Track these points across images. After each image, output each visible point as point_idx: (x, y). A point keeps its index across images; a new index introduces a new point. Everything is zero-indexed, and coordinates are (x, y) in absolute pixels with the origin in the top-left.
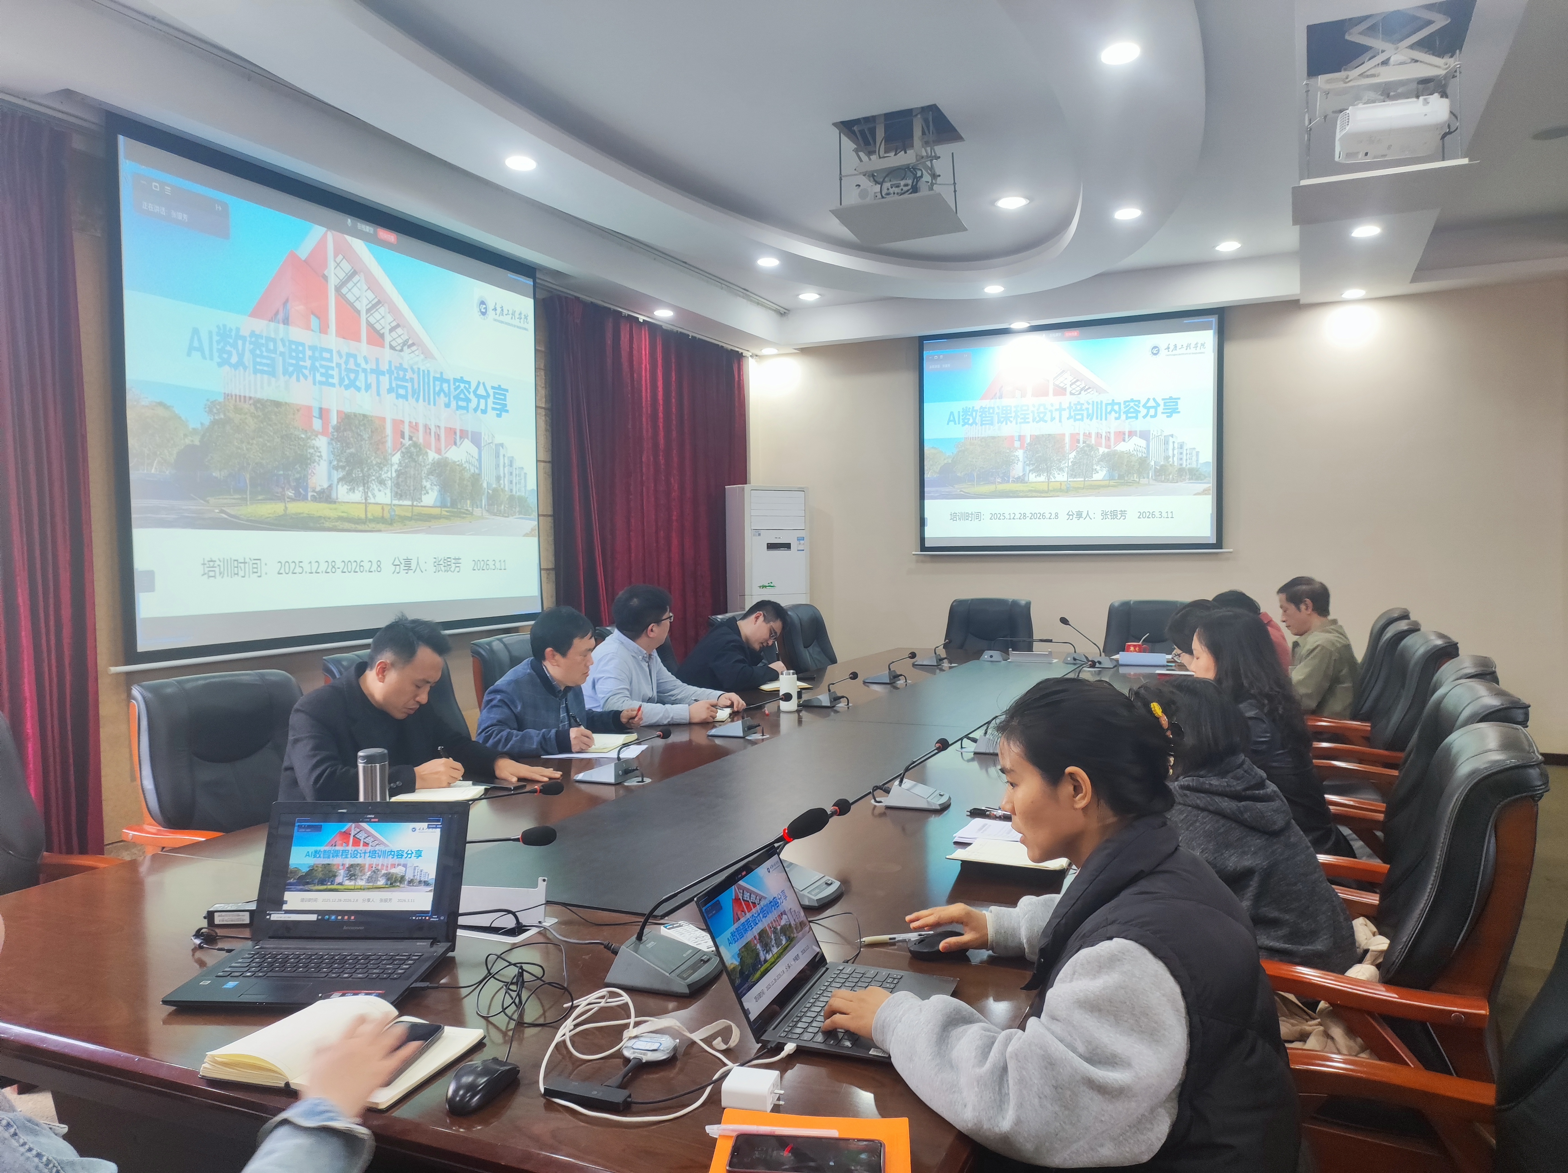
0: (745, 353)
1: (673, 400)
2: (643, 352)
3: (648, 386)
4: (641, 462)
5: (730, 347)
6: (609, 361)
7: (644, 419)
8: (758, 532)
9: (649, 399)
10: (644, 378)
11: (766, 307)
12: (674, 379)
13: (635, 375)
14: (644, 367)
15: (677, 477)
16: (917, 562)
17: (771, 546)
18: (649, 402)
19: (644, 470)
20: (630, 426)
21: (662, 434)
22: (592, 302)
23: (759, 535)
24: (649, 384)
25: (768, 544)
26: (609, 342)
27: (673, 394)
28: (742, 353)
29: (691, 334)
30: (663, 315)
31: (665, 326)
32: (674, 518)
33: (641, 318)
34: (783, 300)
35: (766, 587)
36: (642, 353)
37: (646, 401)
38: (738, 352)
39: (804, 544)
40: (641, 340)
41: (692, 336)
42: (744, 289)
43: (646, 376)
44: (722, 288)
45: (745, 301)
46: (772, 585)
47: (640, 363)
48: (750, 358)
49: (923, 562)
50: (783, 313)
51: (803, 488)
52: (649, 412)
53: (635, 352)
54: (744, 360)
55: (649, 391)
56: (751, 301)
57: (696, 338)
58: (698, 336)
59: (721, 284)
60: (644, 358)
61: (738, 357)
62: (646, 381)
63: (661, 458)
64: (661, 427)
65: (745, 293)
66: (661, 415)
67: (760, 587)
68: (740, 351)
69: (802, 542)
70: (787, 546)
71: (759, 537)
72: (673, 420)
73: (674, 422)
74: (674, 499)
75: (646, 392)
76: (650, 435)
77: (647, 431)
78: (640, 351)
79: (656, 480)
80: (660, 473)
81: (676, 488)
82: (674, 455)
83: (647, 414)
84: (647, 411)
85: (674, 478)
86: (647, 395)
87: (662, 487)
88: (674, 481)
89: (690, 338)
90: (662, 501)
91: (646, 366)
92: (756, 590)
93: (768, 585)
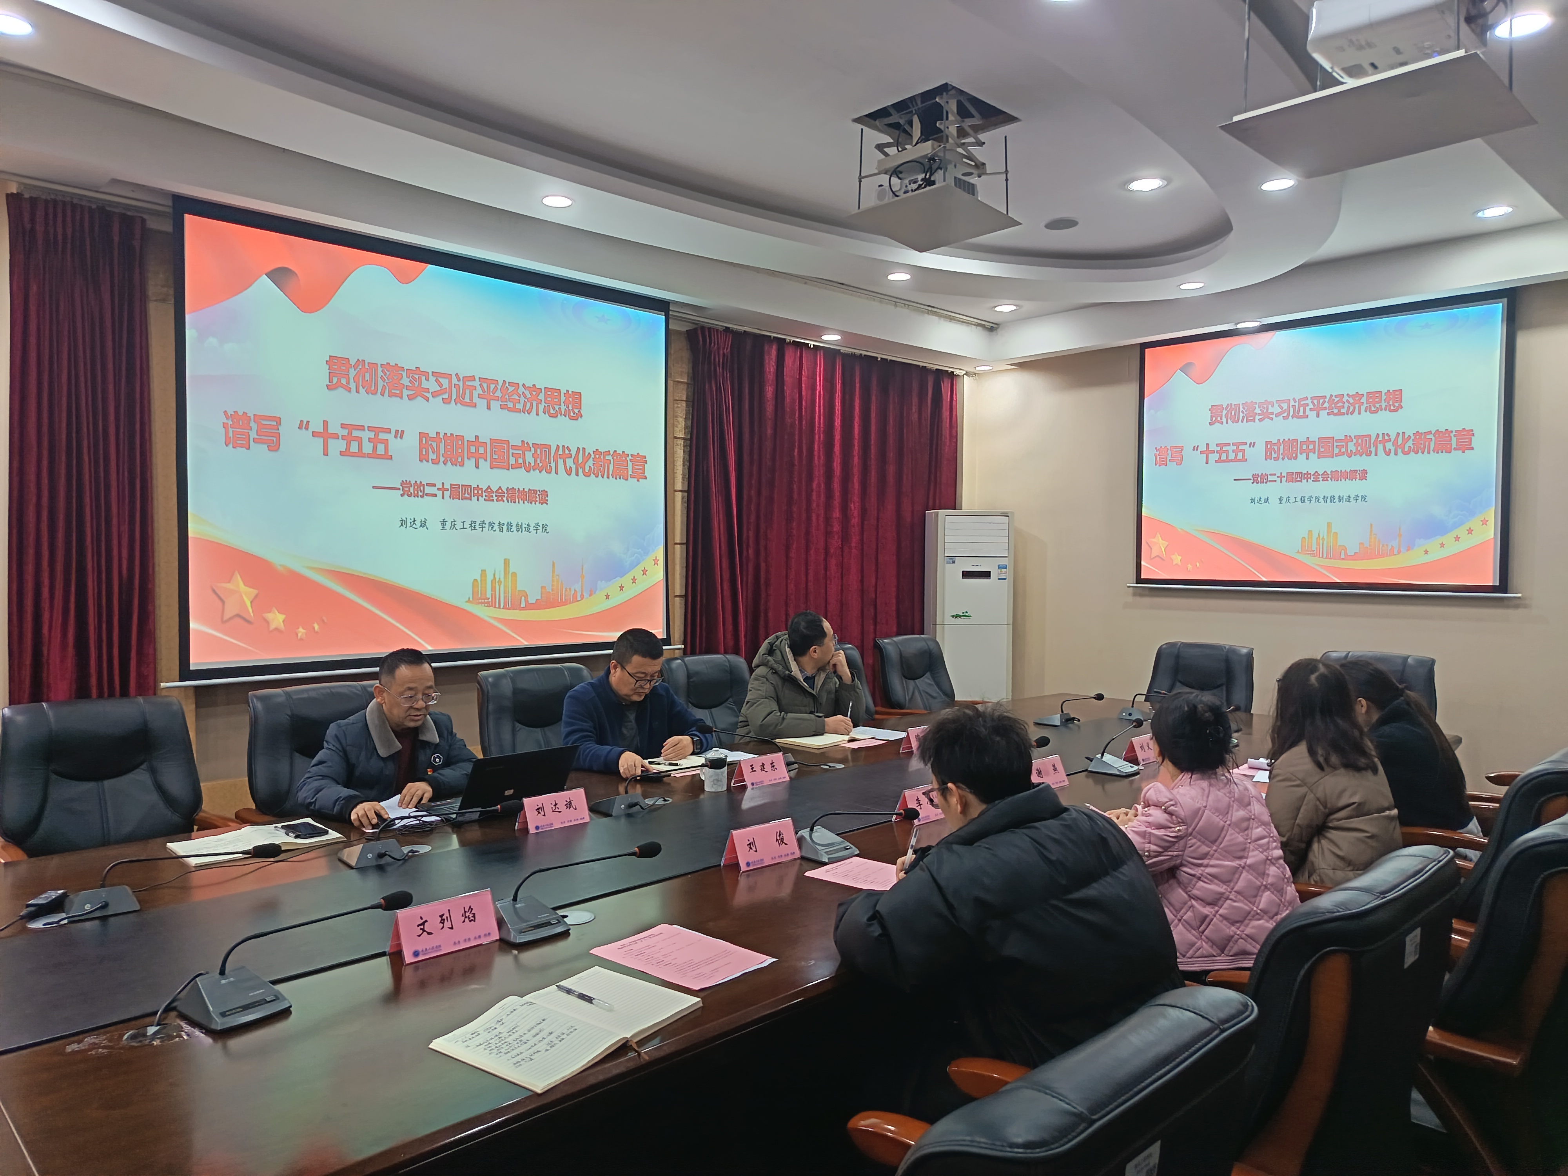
0: (956, 372)
1: (856, 425)
2: (817, 379)
3: (822, 412)
4: (809, 490)
5: (935, 367)
7: (817, 446)
8: (952, 560)
9: (822, 426)
10: (816, 404)
11: (966, 323)
12: (857, 404)
13: (804, 402)
14: (818, 392)
15: (857, 504)
16: (1135, 594)
17: (967, 575)
18: (822, 429)
19: (814, 497)
20: (796, 454)
21: (836, 461)
23: (954, 562)
24: (822, 410)
25: (963, 572)
26: (771, 369)
27: (856, 419)
28: (952, 372)
29: (879, 356)
30: (831, 338)
31: (843, 350)
32: (853, 545)
33: (811, 344)
35: (960, 616)
36: (814, 380)
37: (819, 427)
38: (947, 371)
39: (1006, 572)
40: (815, 366)
42: (929, 306)
43: (819, 402)
45: (934, 317)
46: (967, 614)
47: (811, 389)
48: (963, 375)
49: (1141, 595)
50: (989, 327)
51: (1007, 513)
52: (822, 439)
53: (804, 379)
54: (955, 376)
55: (822, 417)
56: (942, 317)
57: (885, 360)
58: (888, 359)
60: (818, 384)
61: (948, 376)
62: (819, 407)
63: (835, 484)
64: (837, 454)
65: (933, 310)
66: (837, 441)
67: (953, 616)
68: (949, 370)
69: (1003, 570)
70: (986, 575)
71: (953, 564)
72: (855, 445)
73: (856, 448)
74: (854, 526)
75: (819, 418)
76: (822, 462)
77: (819, 458)
78: (813, 377)
79: (828, 507)
80: (835, 500)
81: (856, 513)
82: (855, 481)
83: (819, 441)
84: (819, 438)
85: (854, 505)
86: (819, 421)
87: (836, 514)
88: (855, 508)
89: (879, 360)
90: (836, 528)
91: (820, 392)
92: (949, 620)
93: (962, 614)
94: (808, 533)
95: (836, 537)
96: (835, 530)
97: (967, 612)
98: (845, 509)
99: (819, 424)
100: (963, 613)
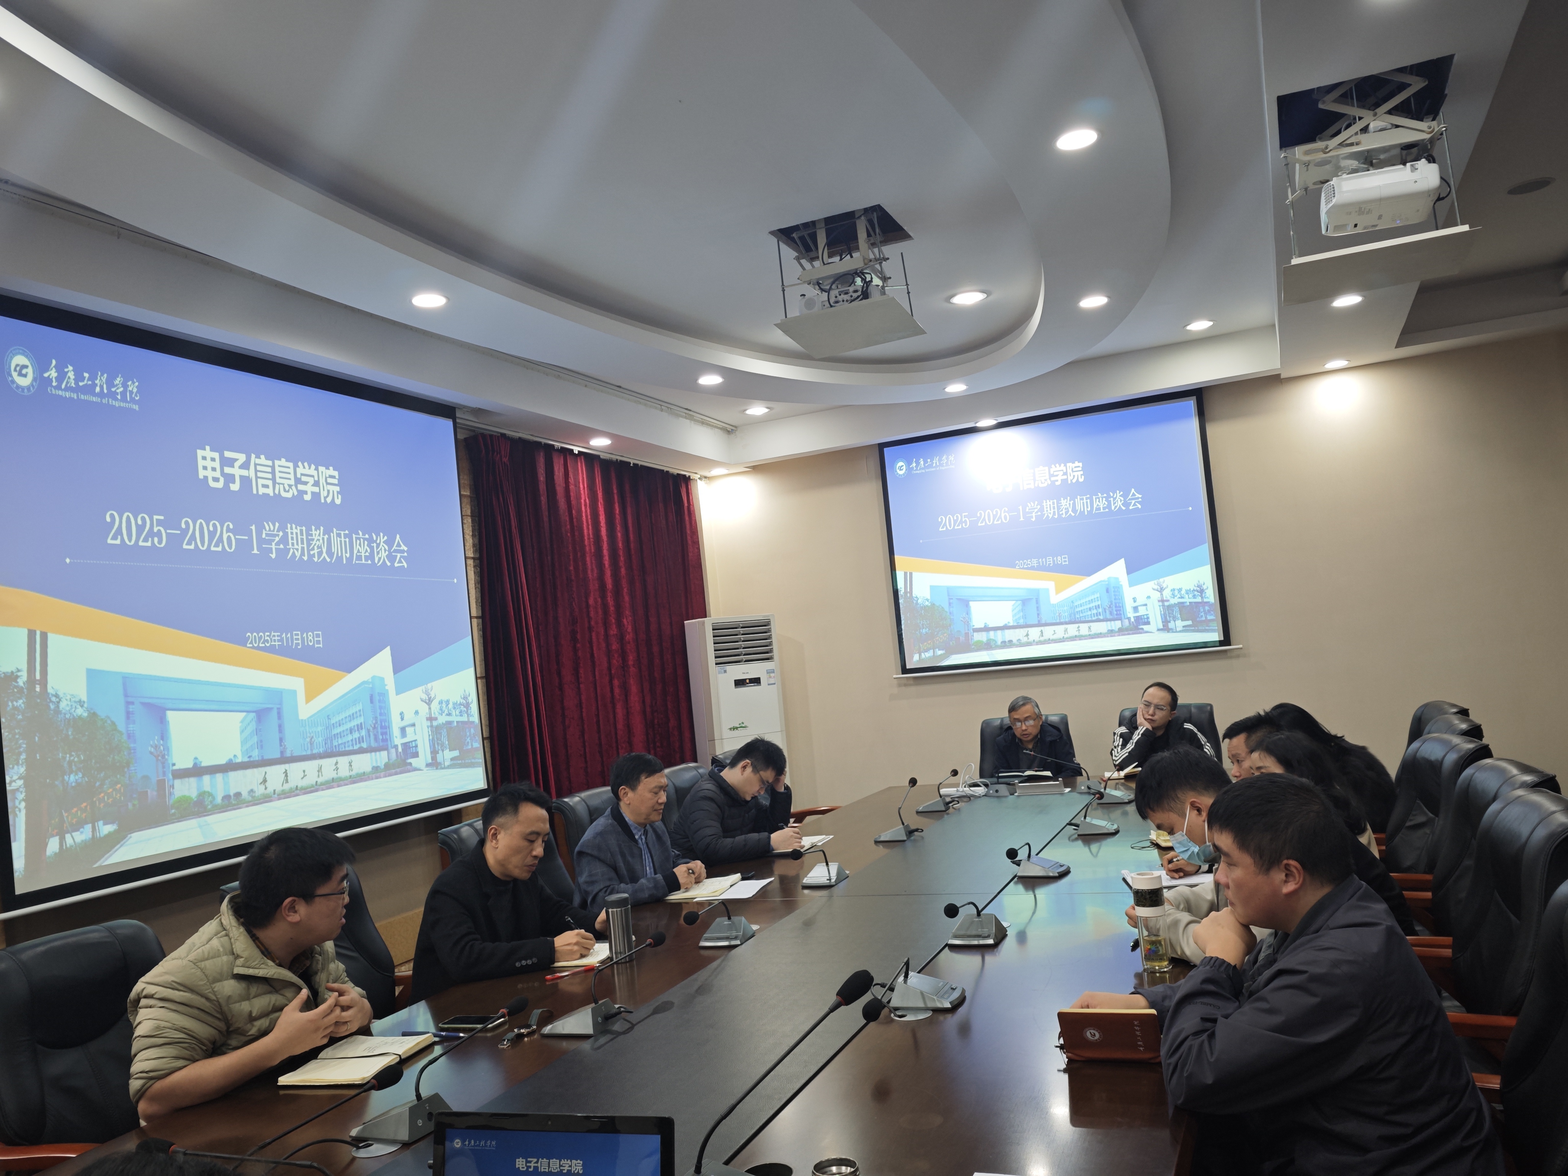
0: (693, 476)
1: (619, 534)
2: (581, 486)
3: (590, 523)
4: (588, 606)
5: (676, 472)
6: (544, 499)
7: (588, 559)
9: (591, 536)
10: (584, 515)
11: (713, 426)
12: (617, 512)
13: (574, 512)
14: (583, 501)
15: (630, 618)
16: (902, 686)
17: (739, 683)
18: (592, 540)
19: (592, 614)
20: (572, 568)
21: (608, 573)
22: (520, 438)
23: (725, 671)
24: (590, 520)
25: (735, 681)
26: (542, 478)
27: (618, 528)
28: (689, 477)
29: (632, 462)
30: (600, 443)
31: (603, 456)
32: (631, 663)
33: (576, 450)
34: (729, 416)
35: (737, 728)
36: (579, 487)
37: (589, 539)
38: (685, 476)
39: (774, 677)
40: (578, 474)
41: (634, 464)
42: (686, 409)
43: (586, 511)
44: (662, 410)
45: (688, 421)
46: (743, 725)
47: (578, 498)
48: (698, 480)
49: (908, 686)
50: (730, 431)
51: (768, 616)
52: (593, 551)
53: (572, 487)
54: (692, 484)
55: (590, 527)
56: (696, 421)
57: (637, 465)
58: (640, 463)
59: (661, 405)
60: (582, 493)
61: (686, 480)
62: (587, 516)
63: (609, 599)
64: (607, 566)
65: (689, 414)
66: (605, 552)
67: (731, 729)
68: (687, 474)
69: (772, 675)
70: (757, 681)
71: (725, 674)
72: (620, 556)
73: (622, 559)
74: (629, 643)
75: (588, 529)
76: (595, 575)
77: (592, 570)
78: (577, 485)
79: (606, 624)
80: (610, 616)
81: (630, 630)
82: (625, 594)
83: (591, 552)
84: (590, 550)
85: (627, 619)
86: (587, 531)
87: (613, 631)
88: (628, 622)
89: (631, 465)
90: (615, 646)
91: (585, 501)
92: (727, 734)
93: (739, 726)
94: (592, 655)
95: (616, 655)
96: (613, 648)
97: (743, 723)
98: (620, 624)
99: (589, 535)
100: (740, 724)
